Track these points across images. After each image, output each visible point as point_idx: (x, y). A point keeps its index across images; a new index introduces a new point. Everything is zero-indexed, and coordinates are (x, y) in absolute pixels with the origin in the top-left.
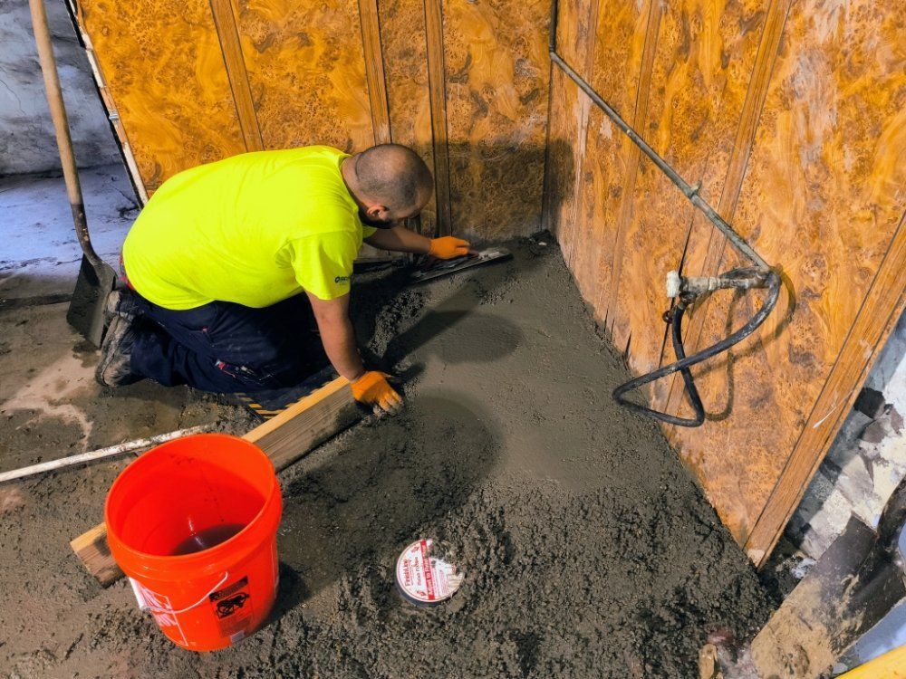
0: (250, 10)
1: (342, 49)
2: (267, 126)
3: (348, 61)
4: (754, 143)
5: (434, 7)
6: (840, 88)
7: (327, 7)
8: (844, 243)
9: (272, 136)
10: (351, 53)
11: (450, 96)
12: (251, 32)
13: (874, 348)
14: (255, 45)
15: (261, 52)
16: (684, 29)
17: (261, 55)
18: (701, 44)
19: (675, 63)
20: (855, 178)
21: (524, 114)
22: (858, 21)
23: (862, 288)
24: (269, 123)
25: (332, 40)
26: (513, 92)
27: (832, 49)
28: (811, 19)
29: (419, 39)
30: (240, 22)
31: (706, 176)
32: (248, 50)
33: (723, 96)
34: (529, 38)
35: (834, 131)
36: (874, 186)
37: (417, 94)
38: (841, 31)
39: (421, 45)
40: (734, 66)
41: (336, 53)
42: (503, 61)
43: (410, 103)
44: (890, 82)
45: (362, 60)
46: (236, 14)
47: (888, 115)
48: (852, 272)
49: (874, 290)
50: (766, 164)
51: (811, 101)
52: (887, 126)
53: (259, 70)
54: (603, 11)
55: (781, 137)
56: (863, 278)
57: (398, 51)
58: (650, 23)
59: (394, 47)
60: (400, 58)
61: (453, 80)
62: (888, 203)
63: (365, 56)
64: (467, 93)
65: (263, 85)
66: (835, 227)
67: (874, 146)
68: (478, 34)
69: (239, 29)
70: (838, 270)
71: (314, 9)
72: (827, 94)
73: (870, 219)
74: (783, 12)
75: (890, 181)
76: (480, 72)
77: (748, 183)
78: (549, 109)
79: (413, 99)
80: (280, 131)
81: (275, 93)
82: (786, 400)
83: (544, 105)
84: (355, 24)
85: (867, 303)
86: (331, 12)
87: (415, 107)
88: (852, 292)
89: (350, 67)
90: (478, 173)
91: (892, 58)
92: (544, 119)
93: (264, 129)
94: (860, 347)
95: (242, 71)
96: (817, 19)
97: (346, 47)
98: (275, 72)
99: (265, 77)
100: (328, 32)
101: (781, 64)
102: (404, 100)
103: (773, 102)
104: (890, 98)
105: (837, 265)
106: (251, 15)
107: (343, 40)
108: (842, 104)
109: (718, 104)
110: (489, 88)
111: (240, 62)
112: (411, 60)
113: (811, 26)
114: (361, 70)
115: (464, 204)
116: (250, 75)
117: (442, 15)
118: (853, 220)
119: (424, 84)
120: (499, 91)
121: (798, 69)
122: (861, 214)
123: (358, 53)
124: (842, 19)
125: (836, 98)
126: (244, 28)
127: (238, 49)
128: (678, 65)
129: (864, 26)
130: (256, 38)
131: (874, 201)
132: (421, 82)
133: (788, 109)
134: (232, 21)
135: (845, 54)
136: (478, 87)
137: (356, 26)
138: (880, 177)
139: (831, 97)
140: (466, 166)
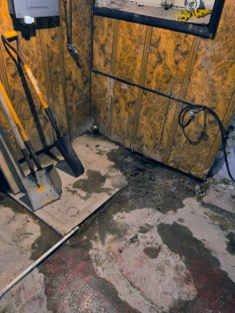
0: (10, 63)
1: (38, 73)
2: (16, 105)
3: (40, 78)
4: (190, 79)
5: (62, 57)
6: (215, 65)
7: (33, 60)
8: (222, 95)
9: (17, 108)
10: (41, 75)
11: (67, 85)
12: (10, 71)
13: (233, 113)
14: (12, 76)
15: (14, 78)
16: (159, 57)
17: (14, 79)
18: (167, 60)
19: (156, 65)
20: (222, 81)
21: (84, 88)
22: (219, 51)
23: (228, 103)
24: (16, 104)
25: (35, 71)
26: (82, 82)
27: (212, 57)
28: (205, 52)
29: (58, 68)
30: (7, 67)
31: (173, 90)
32: (9, 77)
33: (177, 71)
34: (85, 64)
35: (215, 73)
36: (228, 82)
37: (59, 86)
38: (214, 54)
39: (59, 70)
40: (180, 64)
41: (36, 75)
42: (79, 72)
43: (57, 89)
44: (229, 62)
45: (44, 77)
46: (5, 65)
47: (229, 68)
48: (224, 100)
49: (231, 102)
50: (195, 84)
51: (208, 68)
52: (229, 70)
53: (13, 85)
54: (119, 54)
55: (199, 77)
56: (227, 100)
57: (53, 72)
58: (144, 56)
59: (52, 71)
60: (54, 75)
61: (68, 80)
62: (232, 85)
63: (44, 75)
64: (71, 84)
65: (14, 90)
66: (218, 92)
67: (227, 74)
68: (73, 65)
69: (6, 70)
70: (221, 101)
71: (30, 61)
72: (212, 66)
73: (228, 89)
74: (196, 51)
75: (231, 80)
76: (74, 77)
77: (189, 89)
78: (90, 85)
79: (58, 88)
80: (20, 106)
81: (18, 92)
82: (209, 133)
83: (89, 84)
84: (42, 64)
85: (230, 105)
86: (35, 61)
87: (58, 90)
88: (225, 104)
89: (40, 80)
90: (75, 109)
91: (229, 57)
92: (89, 88)
93: (15, 106)
94: (229, 114)
95: (8, 86)
96: (207, 51)
97: (39, 72)
98: (18, 84)
99: (15, 87)
100: (34, 68)
101: (197, 62)
102: (55, 89)
103: (195, 70)
104: (229, 65)
105: (220, 100)
106: (10, 64)
107: (38, 71)
108: (217, 68)
109: (176, 73)
110: (76, 81)
111: (7, 83)
112: (57, 75)
113: (205, 53)
114: (44, 80)
115: (72, 120)
116: (10, 87)
117: (64, 59)
118: (223, 90)
119: (60, 82)
120: (79, 82)
121: (203, 62)
122: (225, 88)
123: (43, 74)
124: (214, 51)
125: (215, 67)
126: (8, 69)
127: (6, 78)
128: (158, 65)
129: (220, 52)
130: (12, 73)
131: (228, 85)
132: (59, 82)
133: (201, 71)
134: (4, 67)
135: (216, 58)
136: (74, 81)
137: (42, 65)
138: (229, 80)
139: (213, 67)
140: (72, 107)
